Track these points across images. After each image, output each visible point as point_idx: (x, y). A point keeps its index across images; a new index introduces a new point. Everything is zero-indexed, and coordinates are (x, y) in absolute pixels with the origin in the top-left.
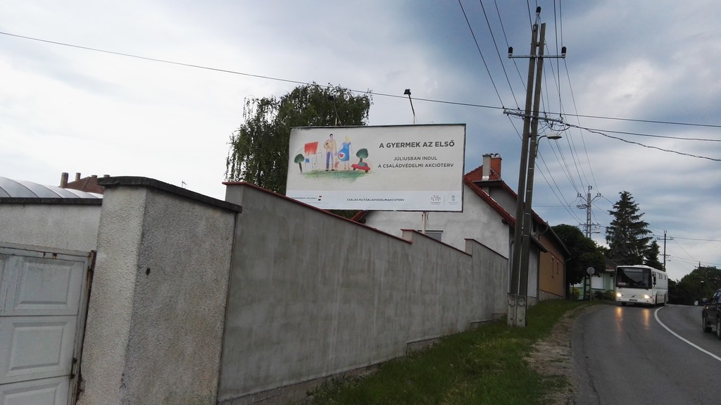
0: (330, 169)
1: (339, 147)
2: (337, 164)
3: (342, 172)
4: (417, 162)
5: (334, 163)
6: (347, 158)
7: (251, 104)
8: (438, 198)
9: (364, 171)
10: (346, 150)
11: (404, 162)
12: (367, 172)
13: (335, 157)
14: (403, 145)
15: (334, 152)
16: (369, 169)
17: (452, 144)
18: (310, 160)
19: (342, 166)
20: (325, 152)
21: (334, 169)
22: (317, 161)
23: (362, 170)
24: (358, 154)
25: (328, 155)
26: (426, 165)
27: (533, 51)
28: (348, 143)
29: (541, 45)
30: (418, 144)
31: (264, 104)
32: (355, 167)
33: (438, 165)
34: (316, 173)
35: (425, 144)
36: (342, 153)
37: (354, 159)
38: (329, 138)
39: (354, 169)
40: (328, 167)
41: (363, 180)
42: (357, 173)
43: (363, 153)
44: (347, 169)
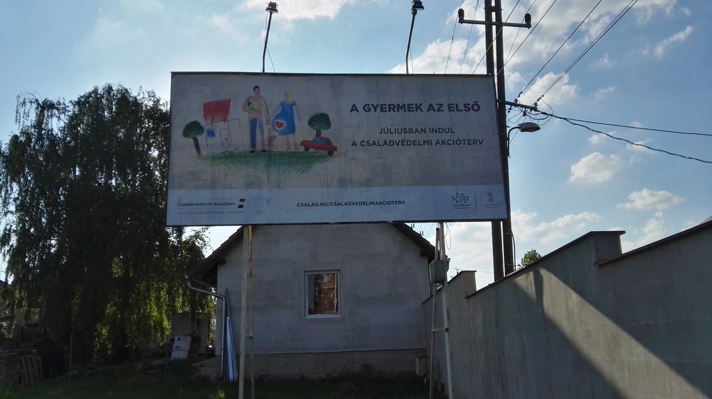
2: (271, 139)
3: (282, 154)
5: (266, 135)
6: (292, 129)
8: (466, 198)
10: (287, 113)
13: (266, 128)
15: (264, 119)
21: (266, 148)
25: (253, 124)
28: (290, 101)
34: (230, 157)
36: (280, 121)
38: (253, 94)
39: (307, 149)
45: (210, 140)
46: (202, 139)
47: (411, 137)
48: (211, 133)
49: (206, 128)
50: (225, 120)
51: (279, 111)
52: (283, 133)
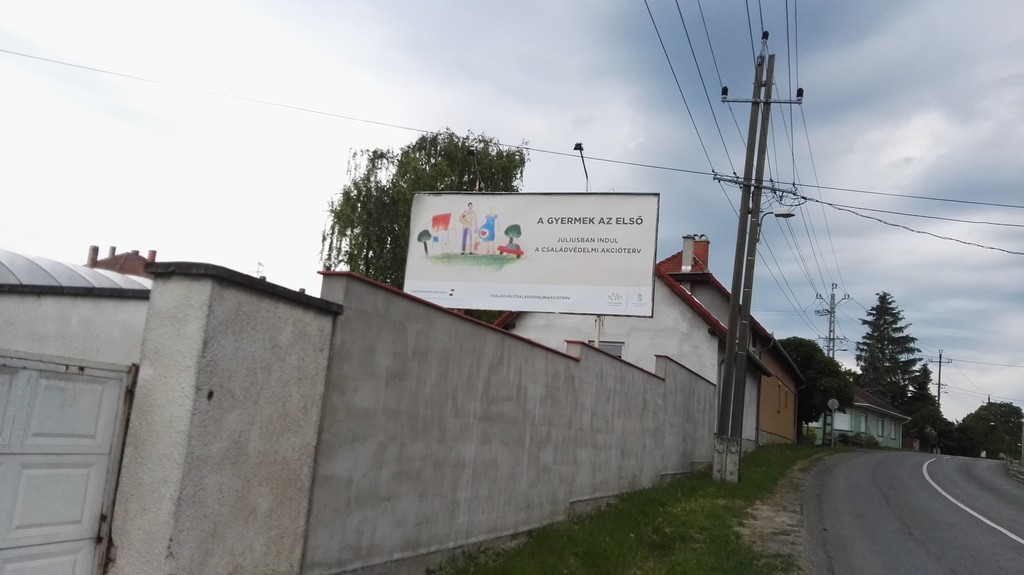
0: (467, 251)
1: (481, 221)
2: (476, 245)
3: (484, 257)
4: (589, 245)
5: (473, 243)
6: (492, 237)
7: (358, 156)
8: (618, 297)
9: (515, 256)
10: (490, 225)
11: (571, 245)
12: (518, 257)
13: (474, 235)
14: (570, 220)
15: (473, 229)
16: (522, 253)
17: (639, 221)
18: (440, 239)
19: (485, 248)
20: (460, 228)
21: (473, 252)
22: (448, 240)
23: (512, 255)
24: (507, 232)
25: (466, 232)
26: (603, 250)
27: (757, 93)
28: (493, 216)
29: (768, 84)
30: (591, 221)
31: (377, 156)
32: (502, 249)
33: (620, 250)
35: (602, 221)
36: (485, 230)
37: (502, 240)
38: (467, 208)
40: (464, 249)
41: (513, 268)
42: (504, 258)
43: (514, 230)
44: (491, 253)
45: (436, 244)
46: (430, 242)
47: (582, 245)
48: (436, 239)
49: (433, 236)
50: (446, 229)
51: (485, 222)
52: (485, 240)
